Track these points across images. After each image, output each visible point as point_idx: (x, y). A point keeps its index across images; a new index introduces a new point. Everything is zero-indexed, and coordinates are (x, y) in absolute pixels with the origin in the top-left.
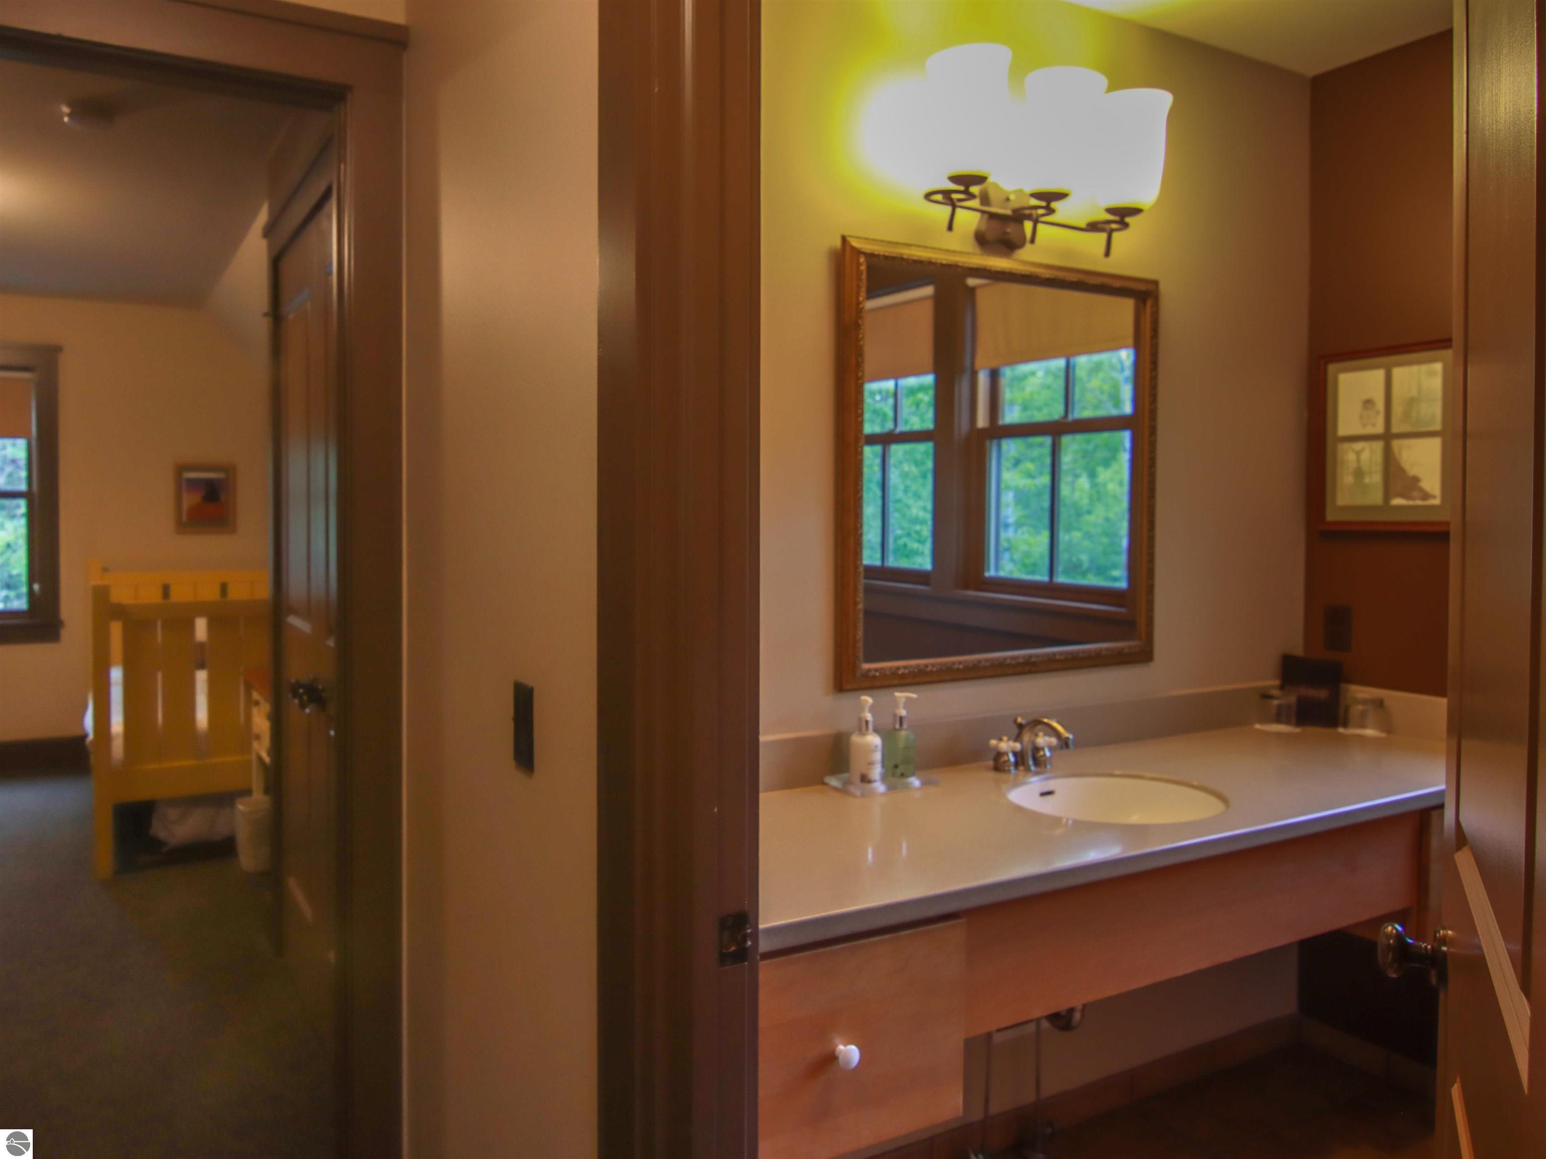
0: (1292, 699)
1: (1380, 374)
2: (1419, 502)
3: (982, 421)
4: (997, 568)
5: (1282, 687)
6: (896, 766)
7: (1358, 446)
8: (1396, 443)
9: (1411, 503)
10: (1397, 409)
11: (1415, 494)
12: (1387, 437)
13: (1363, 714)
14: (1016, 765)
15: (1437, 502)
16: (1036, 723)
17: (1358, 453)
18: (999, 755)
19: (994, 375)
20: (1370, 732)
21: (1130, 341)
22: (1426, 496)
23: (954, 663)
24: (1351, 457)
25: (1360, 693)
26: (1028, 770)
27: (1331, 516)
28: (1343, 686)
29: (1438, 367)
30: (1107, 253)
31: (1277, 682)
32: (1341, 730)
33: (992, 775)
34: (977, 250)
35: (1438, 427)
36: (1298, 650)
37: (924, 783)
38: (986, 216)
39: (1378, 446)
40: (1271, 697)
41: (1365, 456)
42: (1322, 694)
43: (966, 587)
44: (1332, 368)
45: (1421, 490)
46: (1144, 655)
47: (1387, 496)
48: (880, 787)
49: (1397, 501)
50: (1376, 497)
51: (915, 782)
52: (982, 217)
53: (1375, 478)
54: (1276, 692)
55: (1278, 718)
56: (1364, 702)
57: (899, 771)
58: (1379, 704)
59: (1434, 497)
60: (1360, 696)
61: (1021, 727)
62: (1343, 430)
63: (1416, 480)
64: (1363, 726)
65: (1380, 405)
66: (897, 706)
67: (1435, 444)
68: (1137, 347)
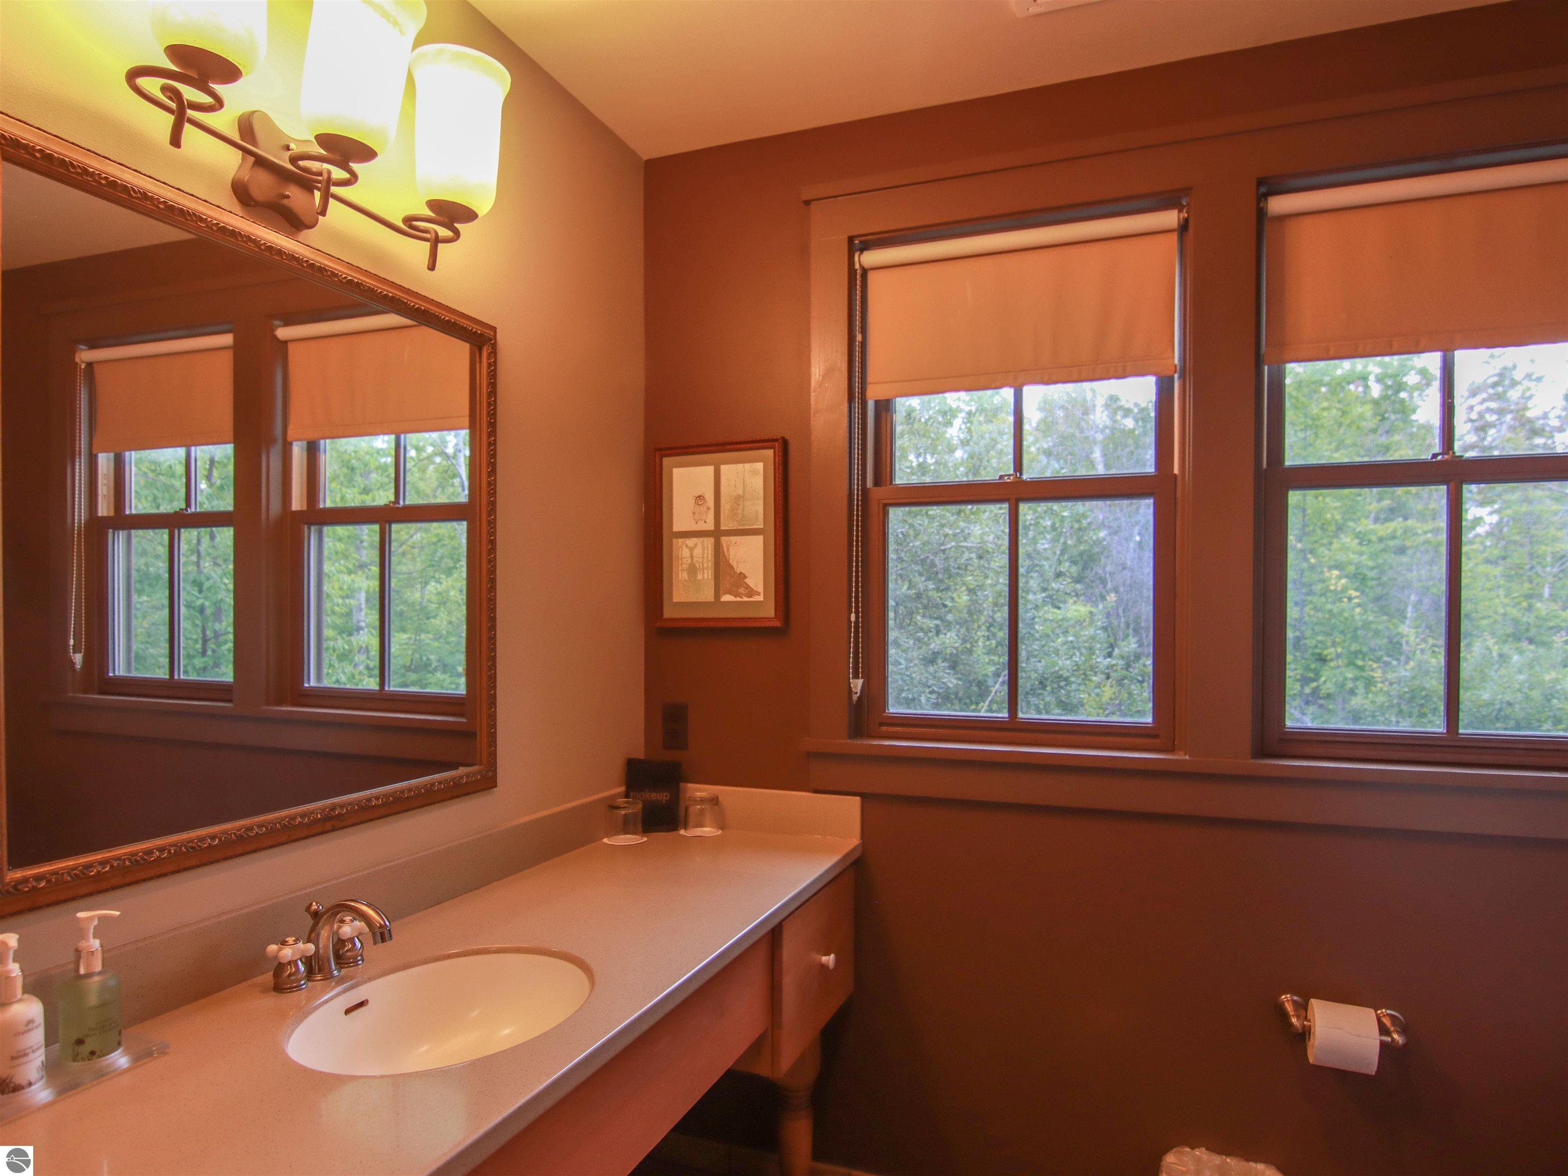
0: (638, 807)
1: (710, 469)
2: (745, 599)
3: (298, 503)
4: (319, 677)
5: (627, 795)
6: (80, 1042)
7: (691, 542)
8: (724, 540)
9: (738, 599)
10: (725, 506)
11: (741, 590)
12: (717, 534)
13: (702, 811)
14: (310, 973)
15: (760, 598)
16: (340, 909)
17: (691, 549)
18: (280, 967)
19: (313, 450)
20: (708, 831)
21: (466, 421)
22: (751, 593)
23: (202, 839)
24: (685, 553)
25: (698, 791)
26: (329, 977)
27: (668, 613)
28: (682, 785)
29: (760, 466)
30: (432, 267)
31: (622, 789)
32: (682, 832)
33: (271, 1001)
34: (237, 208)
35: (760, 525)
36: (640, 754)
37: (140, 1057)
38: (251, 159)
39: (709, 542)
40: (618, 808)
41: (698, 552)
42: (663, 797)
43: (280, 703)
44: (666, 461)
45: (747, 587)
46: (487, 782)
47: (717, 594)
48: (41, 1094)
49: (727, 598)
50: (707, 594)
51: (120, 1059)
52: (243, 159)
53: (707, 575)
54: (621, 801)
55: (626, 827)
56: (702, 801)
57: (85, 1049)
58: (714, 801)
59: (759, 594)
60: (699, 794)
61: (316, 915)
62: (677, 528)
63: (742, 576)
64: (701, 825)
65: (711, 503)
66: (83, 936)
67: (757, 542)
68: (472, 427)
